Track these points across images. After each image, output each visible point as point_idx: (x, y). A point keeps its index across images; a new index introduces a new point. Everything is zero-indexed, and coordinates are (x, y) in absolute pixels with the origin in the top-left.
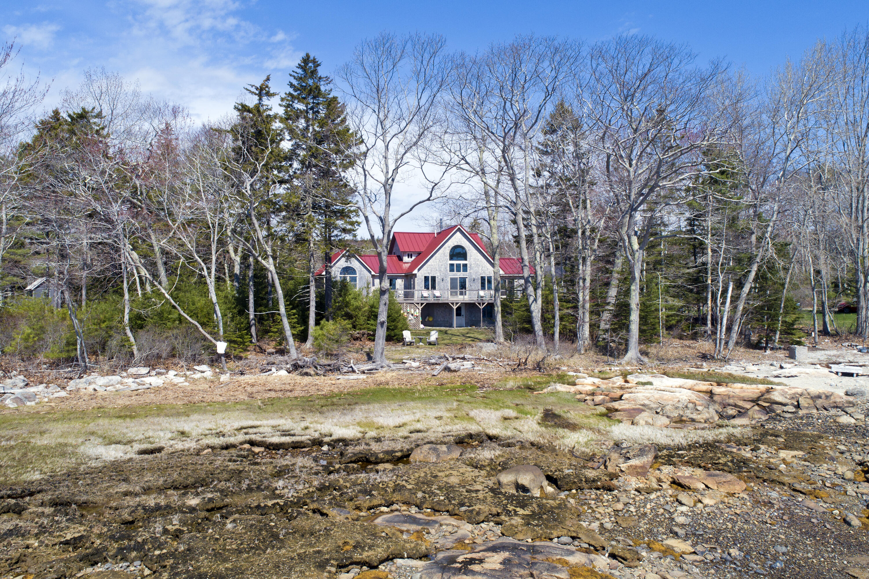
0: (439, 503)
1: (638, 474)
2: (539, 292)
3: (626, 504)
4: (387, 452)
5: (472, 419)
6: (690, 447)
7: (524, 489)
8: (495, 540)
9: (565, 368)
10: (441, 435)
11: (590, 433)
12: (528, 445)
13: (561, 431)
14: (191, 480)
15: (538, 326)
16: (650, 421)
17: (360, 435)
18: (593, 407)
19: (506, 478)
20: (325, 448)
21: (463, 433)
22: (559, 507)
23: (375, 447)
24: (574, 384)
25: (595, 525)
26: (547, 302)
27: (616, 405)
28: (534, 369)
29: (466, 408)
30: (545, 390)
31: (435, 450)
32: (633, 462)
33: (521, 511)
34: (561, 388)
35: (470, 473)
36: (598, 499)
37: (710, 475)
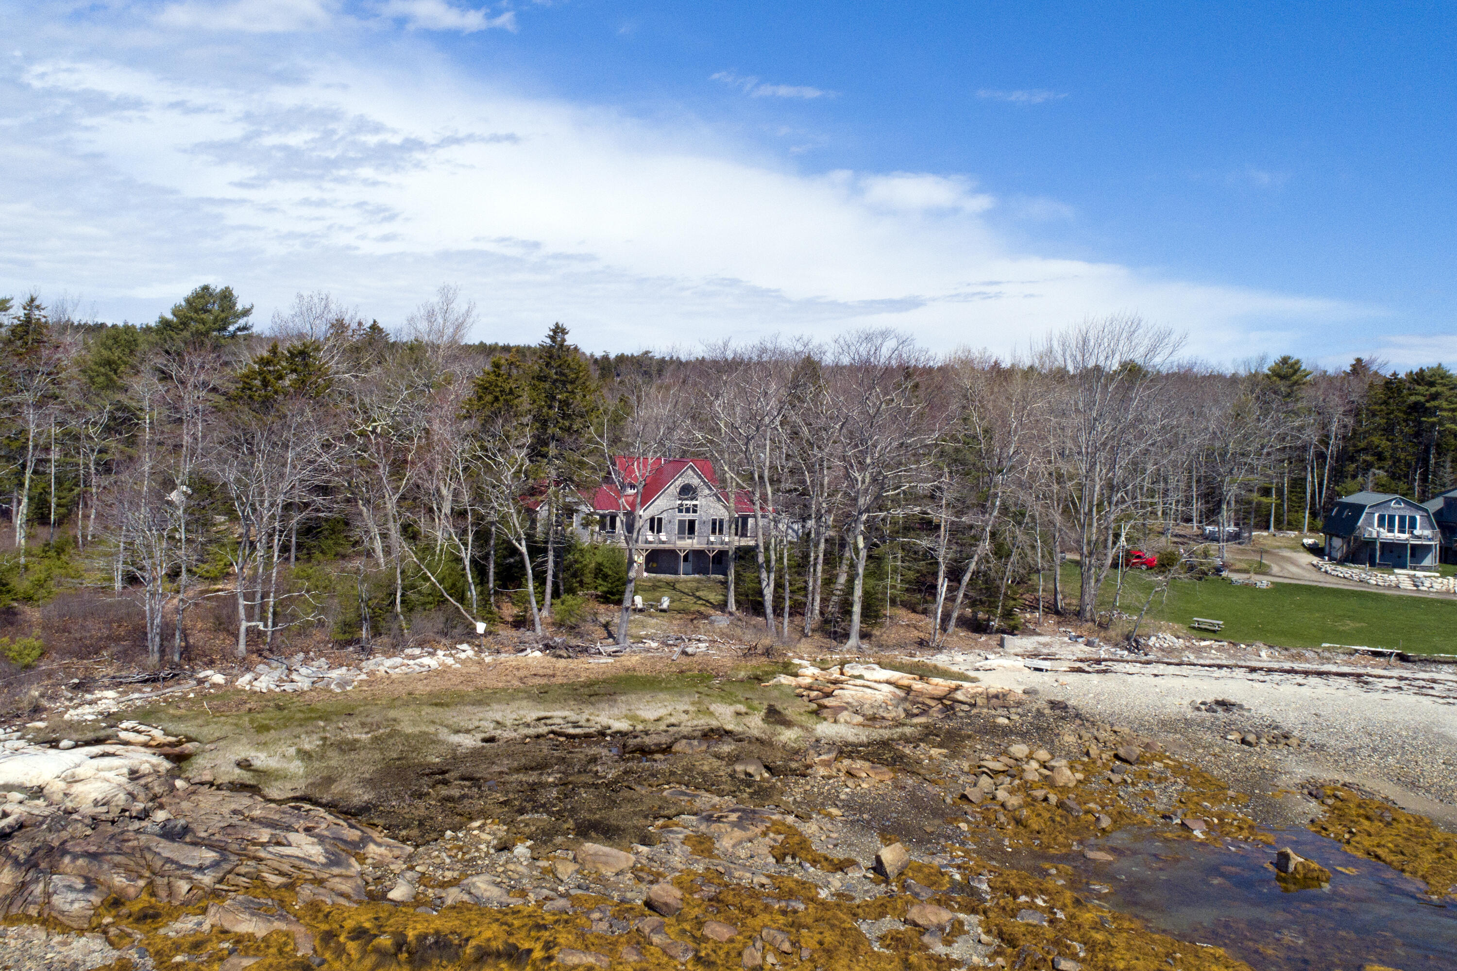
0: (699, 783)
1: (826, 765)
2: (772, 576)
3: (813, 787)
4: (655, 745)
5: (711, 714)
6: (869, 744)
7: (750, 775)
8: (732, 806)
9: (790, 654)
10: (690, 729)
11: (800, 730)
12: (754, 740)
13: (780, 728)
14: (534, 764)
15: (769, 610)
16: (848, 719)
17: (631, 728)
18: (807, 703)
19: (739, 768)
20: (608, 738)
21: (707, 728)
22: (771, 787)
23: (647, 740)
24: (796, 675)
25: (791, 799)
26: (779, 586)
27: (826, 702)
28: (763, 654)
29: (706, 700)
30: (771, 683)
31: (690, 744)
32: (824, 757)
33: (748, 790)
34: (785, 680)
35: (716, 763)
36: (796, 783)
37: (872, 768)
